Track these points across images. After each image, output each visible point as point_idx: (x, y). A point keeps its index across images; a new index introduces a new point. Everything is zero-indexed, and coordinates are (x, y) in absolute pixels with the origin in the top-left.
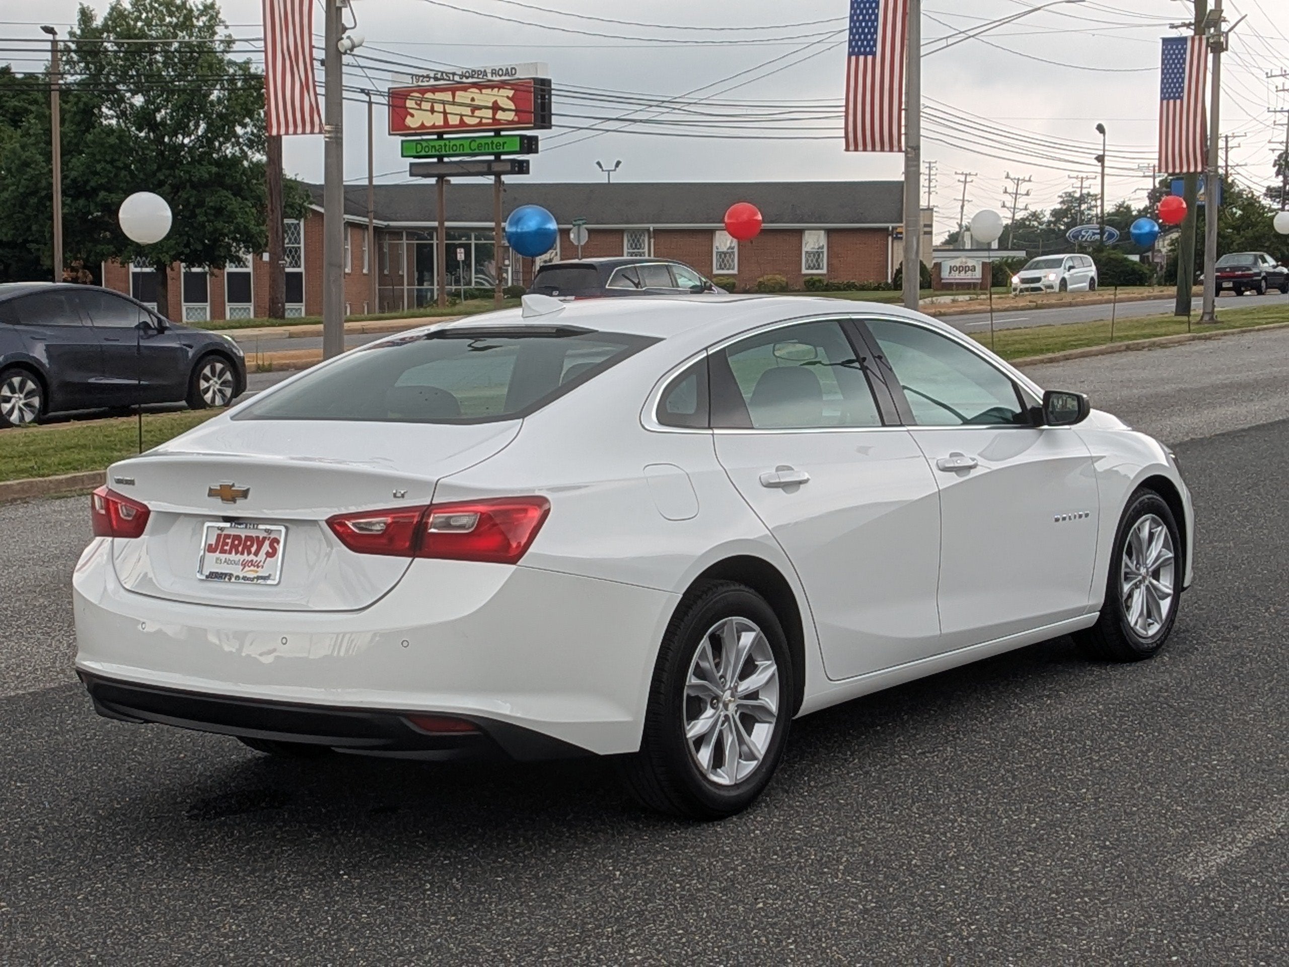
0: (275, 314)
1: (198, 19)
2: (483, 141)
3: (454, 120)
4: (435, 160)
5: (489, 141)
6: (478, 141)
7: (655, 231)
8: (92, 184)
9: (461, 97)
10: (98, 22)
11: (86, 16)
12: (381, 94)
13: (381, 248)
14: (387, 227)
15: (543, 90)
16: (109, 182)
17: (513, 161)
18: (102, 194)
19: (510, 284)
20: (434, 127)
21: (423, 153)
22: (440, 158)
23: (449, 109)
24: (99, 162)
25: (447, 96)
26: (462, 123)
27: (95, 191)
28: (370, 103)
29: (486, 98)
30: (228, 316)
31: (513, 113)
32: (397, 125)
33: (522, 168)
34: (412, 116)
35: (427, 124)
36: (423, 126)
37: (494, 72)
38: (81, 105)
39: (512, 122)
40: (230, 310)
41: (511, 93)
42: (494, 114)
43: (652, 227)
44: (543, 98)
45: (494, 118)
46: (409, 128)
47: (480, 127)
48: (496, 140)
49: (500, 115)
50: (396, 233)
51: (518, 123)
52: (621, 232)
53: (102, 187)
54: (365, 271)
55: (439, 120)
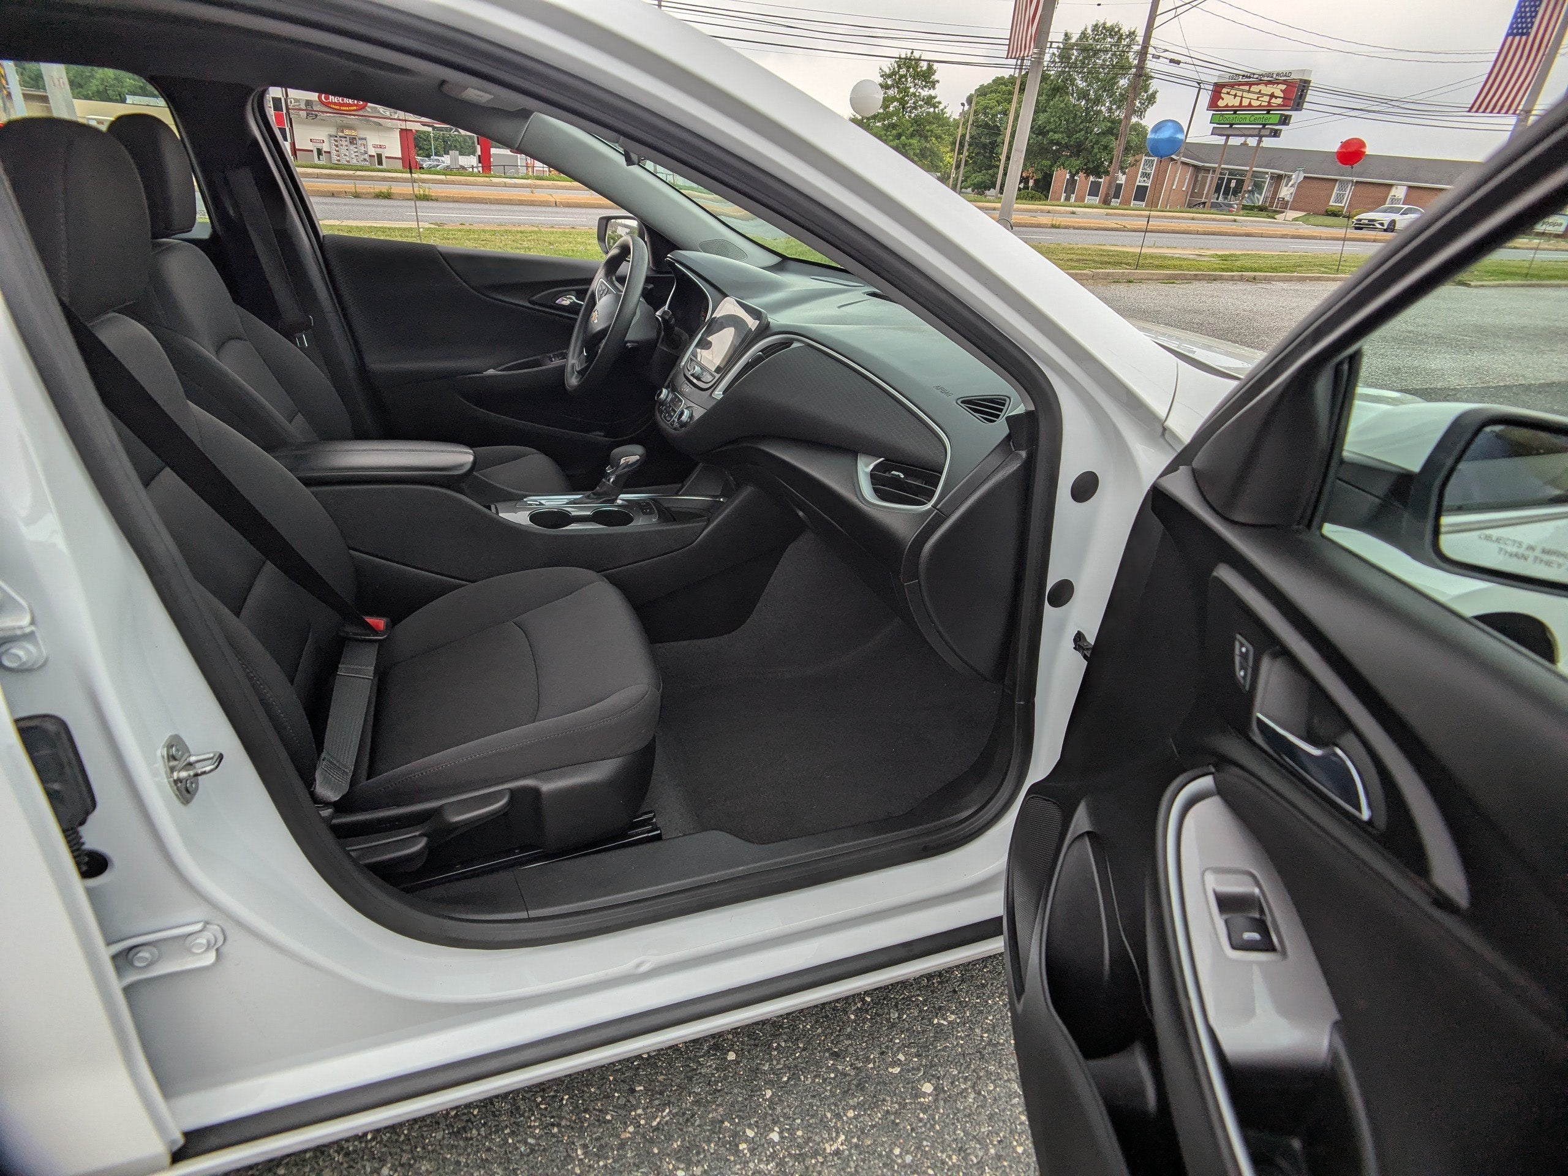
0: (1106, 202)
1: (1124, 39)
2: (1258, 116)
3: (1245, 102)
4: (1228, 126)
5: (1262, 116)
6: (1256, 116)
7: (1357, 182)
8: (1047, 128)
9: (1254, 88)
10: (1073, 41)
11: (1067, 36)
12: (1208, 83)
13: (1197, 177)
14: (1203, 166)
15: (1304, 86)
16: (1056, 128)
17: (1272, 130)
18: (1051, 134)
19: (1260, 203)
20: (1233, 106)
21: (1222, 122)
22: (1231, 125)
23: (1245, 94)
24: (1053, 117)
25: (1247, 88)
26: (1250, 105)
27: (1048, 132)
28: (1200, 88)
29: (1268, 90)
30: (1086, 202)
31: (1282, 100)
32: (1213, 105)
33: (1276, 134)
34: (1223, 99)
35: (1230, 105)
36: (1227, 106)
37: (1278, 74)
38: (1052, 86)
39: (1279, 105)
40: (1089, 199)
41: (1283, 87)
42: (1270, 100)
43: (1355, 179)
44: (1303, 91)
45: (1269, 102)
46: (1218, 106)
47: (1260, 108)
48: (1266, 116)
49: (1273, 100)
50: (1207, 170)
51: (1283, 106)
52: (1336, 180)
53: (1052, 130)
54: (1184, 189)
55: (1236, 102)
